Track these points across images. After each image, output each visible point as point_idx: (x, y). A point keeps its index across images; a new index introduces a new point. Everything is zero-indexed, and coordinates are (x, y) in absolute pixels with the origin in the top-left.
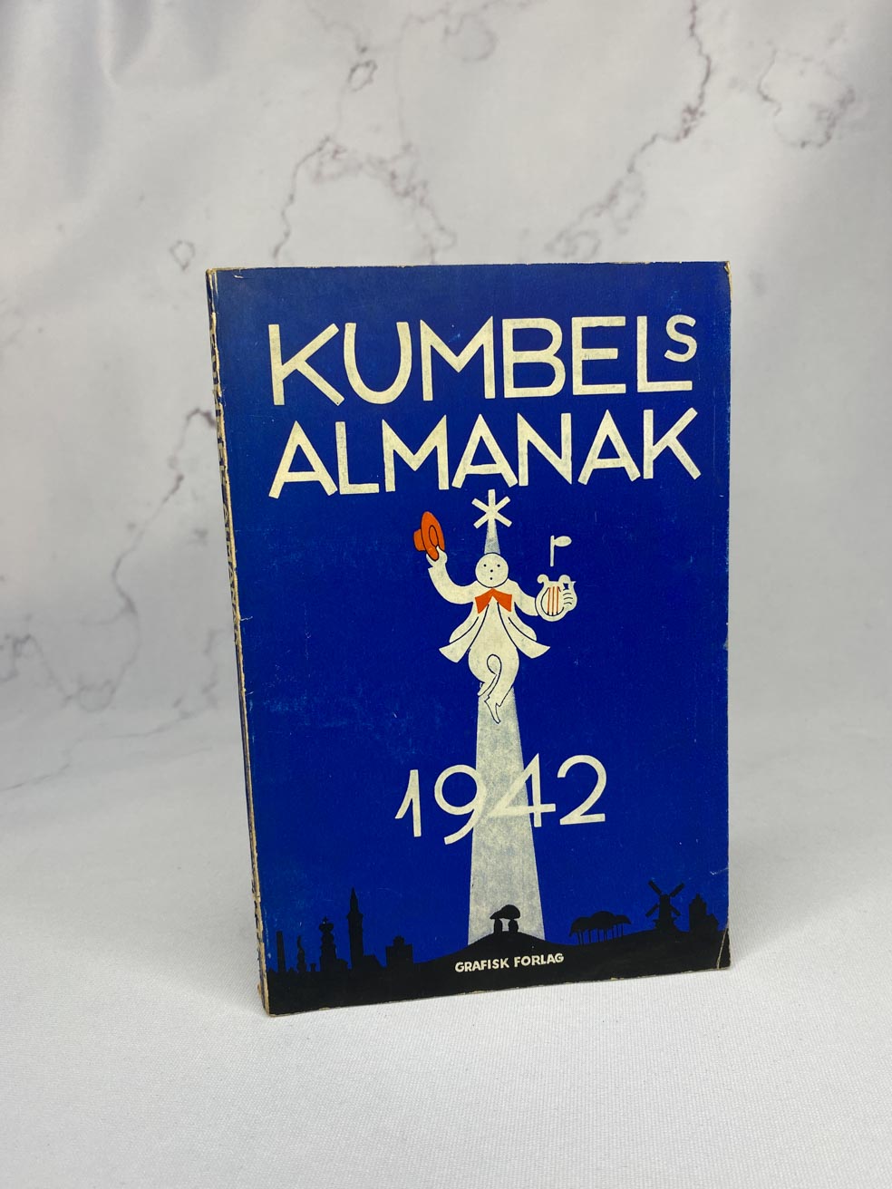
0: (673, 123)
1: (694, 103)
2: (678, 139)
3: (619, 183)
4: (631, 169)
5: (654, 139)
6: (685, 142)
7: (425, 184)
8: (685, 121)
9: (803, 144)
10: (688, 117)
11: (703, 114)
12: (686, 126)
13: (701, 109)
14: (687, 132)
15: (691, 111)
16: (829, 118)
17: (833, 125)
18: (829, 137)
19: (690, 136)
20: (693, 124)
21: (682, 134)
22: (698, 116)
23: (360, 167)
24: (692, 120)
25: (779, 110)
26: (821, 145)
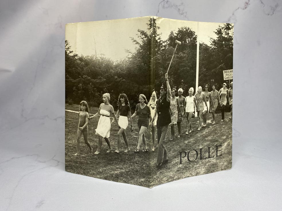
0: (243, 6)
1: (247, 2)
2: (244, 9)
3: (231, 17)
4: (233, 14)
5: (238, 8)
6: (246, 10)
7: (186, 13)
8: (245, 5)
9: (268, 15)
10: (246, 5)
11: (249, 4)
12: (246, 7)
13: (249, 3)
14: (246, 8)
15: (247, 3)
16: (273, 9)
17: (274, 11)
18: (273, 13)
19: (247, 9)
20: (247, 6)
21: (245, 8)
22: (248, 4)
23: (172, 6)
24: (247, 5)
25: (264, 6)
26: (272, 15)
